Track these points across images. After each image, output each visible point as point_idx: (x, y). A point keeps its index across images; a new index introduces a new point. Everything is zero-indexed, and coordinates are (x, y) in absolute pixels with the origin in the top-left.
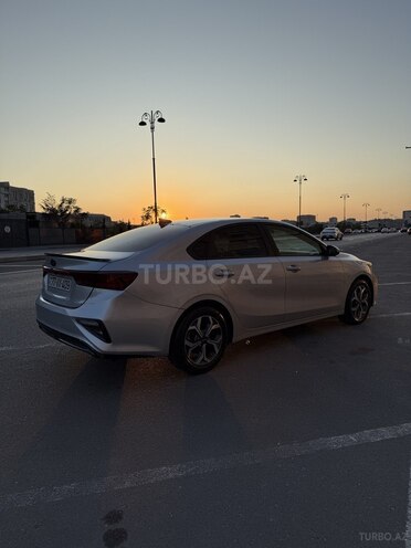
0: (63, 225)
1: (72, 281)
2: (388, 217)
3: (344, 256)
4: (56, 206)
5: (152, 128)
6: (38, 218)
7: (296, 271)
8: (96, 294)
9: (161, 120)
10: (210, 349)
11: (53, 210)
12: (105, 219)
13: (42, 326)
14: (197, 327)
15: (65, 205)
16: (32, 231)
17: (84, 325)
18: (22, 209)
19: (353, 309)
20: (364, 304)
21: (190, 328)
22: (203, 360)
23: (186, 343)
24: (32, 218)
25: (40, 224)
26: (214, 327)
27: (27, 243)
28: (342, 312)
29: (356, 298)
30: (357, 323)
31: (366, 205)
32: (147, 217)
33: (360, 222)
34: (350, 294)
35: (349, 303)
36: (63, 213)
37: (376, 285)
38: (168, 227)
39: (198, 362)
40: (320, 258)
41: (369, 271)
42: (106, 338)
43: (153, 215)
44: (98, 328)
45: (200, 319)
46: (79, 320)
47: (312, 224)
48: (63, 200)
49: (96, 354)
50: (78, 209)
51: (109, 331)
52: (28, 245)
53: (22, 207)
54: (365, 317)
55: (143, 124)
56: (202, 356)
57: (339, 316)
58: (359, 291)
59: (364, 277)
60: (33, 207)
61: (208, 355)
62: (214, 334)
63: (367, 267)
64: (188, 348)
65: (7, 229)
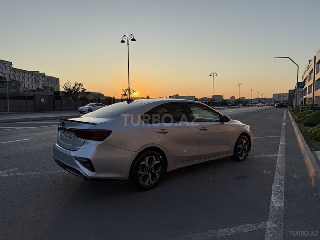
0: (75, 99)
1: (73, 135)
2: (264, 97)
3: (234, 122)
4: (71, 87)
5: (128, 44)
6: (61, 94)
7: (205, 130)
8: (87, 143)
9: (133, 40)
10: (154, 176)
11: (69, 90)
12: (100, 95)
13: (56, 161)
14: (146, 163)
15: (77, 87)
16: (57, 102)
17: (79, 161)
18: (52, 89)
19: (239, 153)
20: (245, 150)
21: (142, 163)
22: (149, 182)
23: (139, 172)
24: (57, 94)
25: (62, 98)
26: (156, 163)
27: (53, 109)
28: (232, 154)
29: (240, 146)
30: (241, 161)
31: (252, 90)
32: (125, 95)
33: (248, 100)
34: (237, 144)
35: (236, 149)
36: (76, 91)
37: (252, 138)
38: (132, 104)
39: (146, 184)
40: (219, 123)
41: (248, 130)
42: (92, 169)
43: (128, 93)
44: (87, 163)
45: (148, 158)
46: (76, 158)
47: (220, 100)
48: (76, 84)
49: (86, 178)
50: (84, 90)
51: (94, 165)
52: (55, 110)
53: (52, 88)
54: (246, 157)
55: (123, 41)
56: (149, 180)
57: (230, 156)
58: (242, 142)
59: (245, 134)
60: (58, 88)
61: (152, 180)
62: (156, 166)
63: (247, 128)
64: (141, 175)
65: (43, 101)
